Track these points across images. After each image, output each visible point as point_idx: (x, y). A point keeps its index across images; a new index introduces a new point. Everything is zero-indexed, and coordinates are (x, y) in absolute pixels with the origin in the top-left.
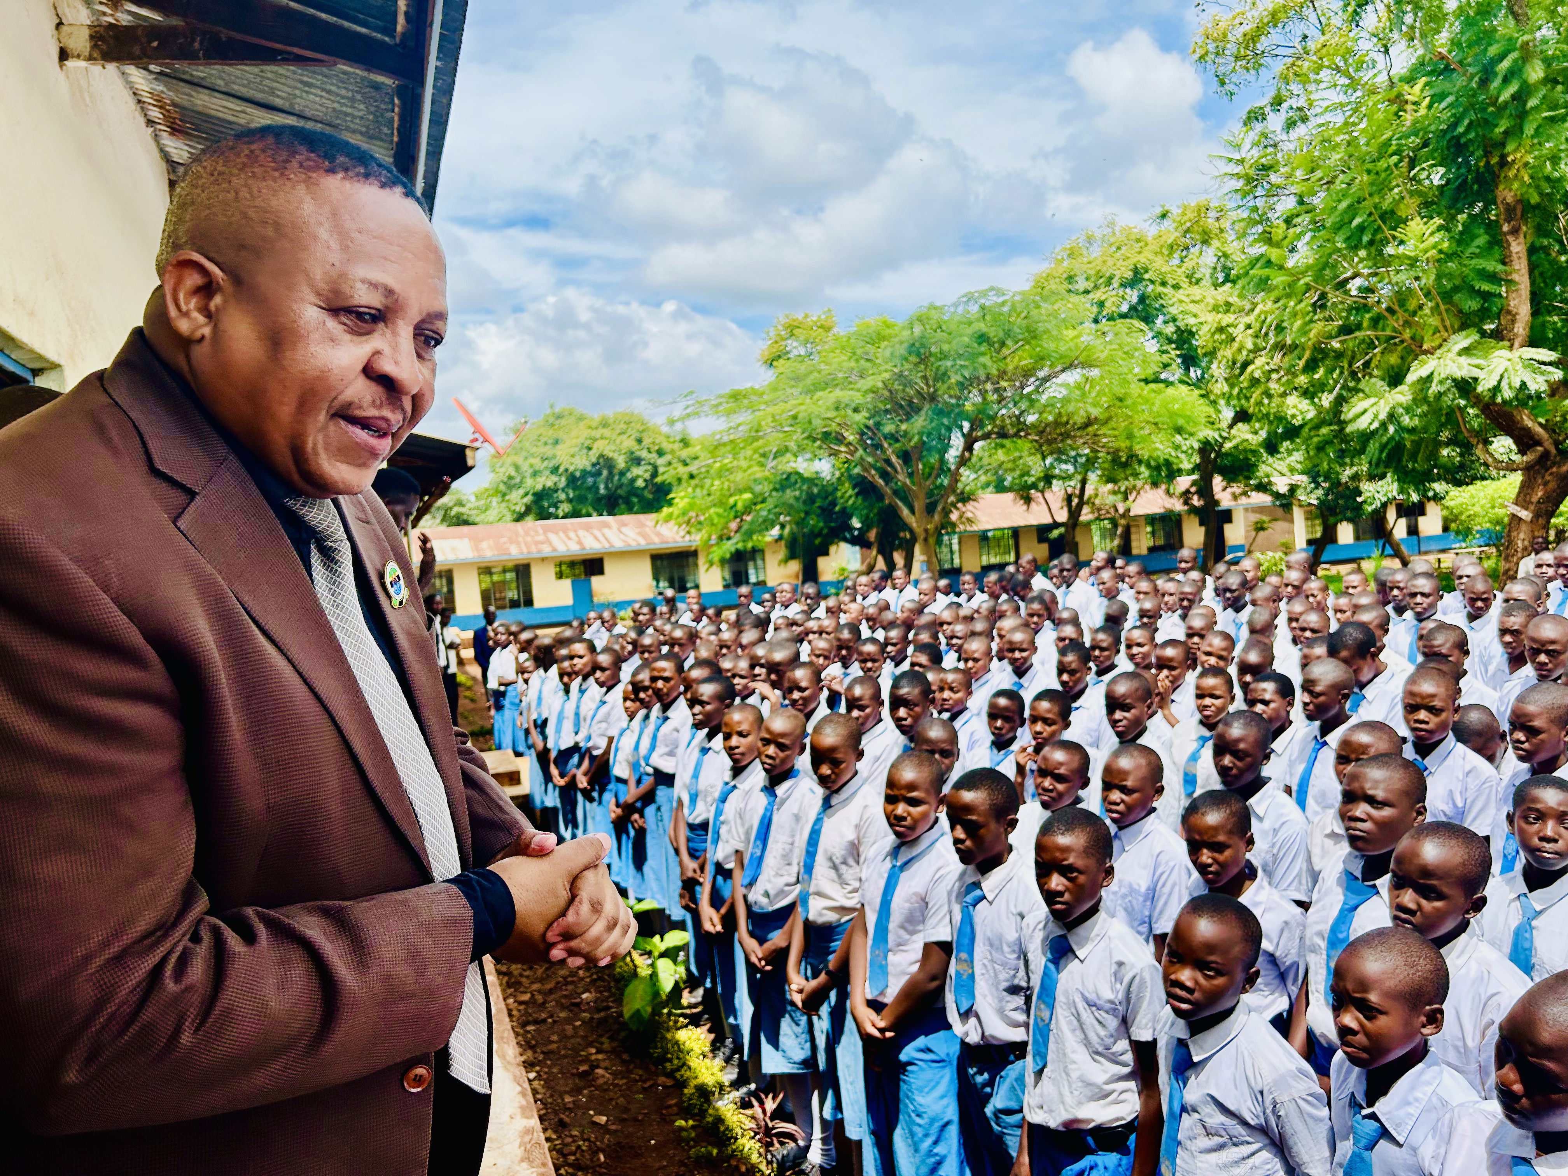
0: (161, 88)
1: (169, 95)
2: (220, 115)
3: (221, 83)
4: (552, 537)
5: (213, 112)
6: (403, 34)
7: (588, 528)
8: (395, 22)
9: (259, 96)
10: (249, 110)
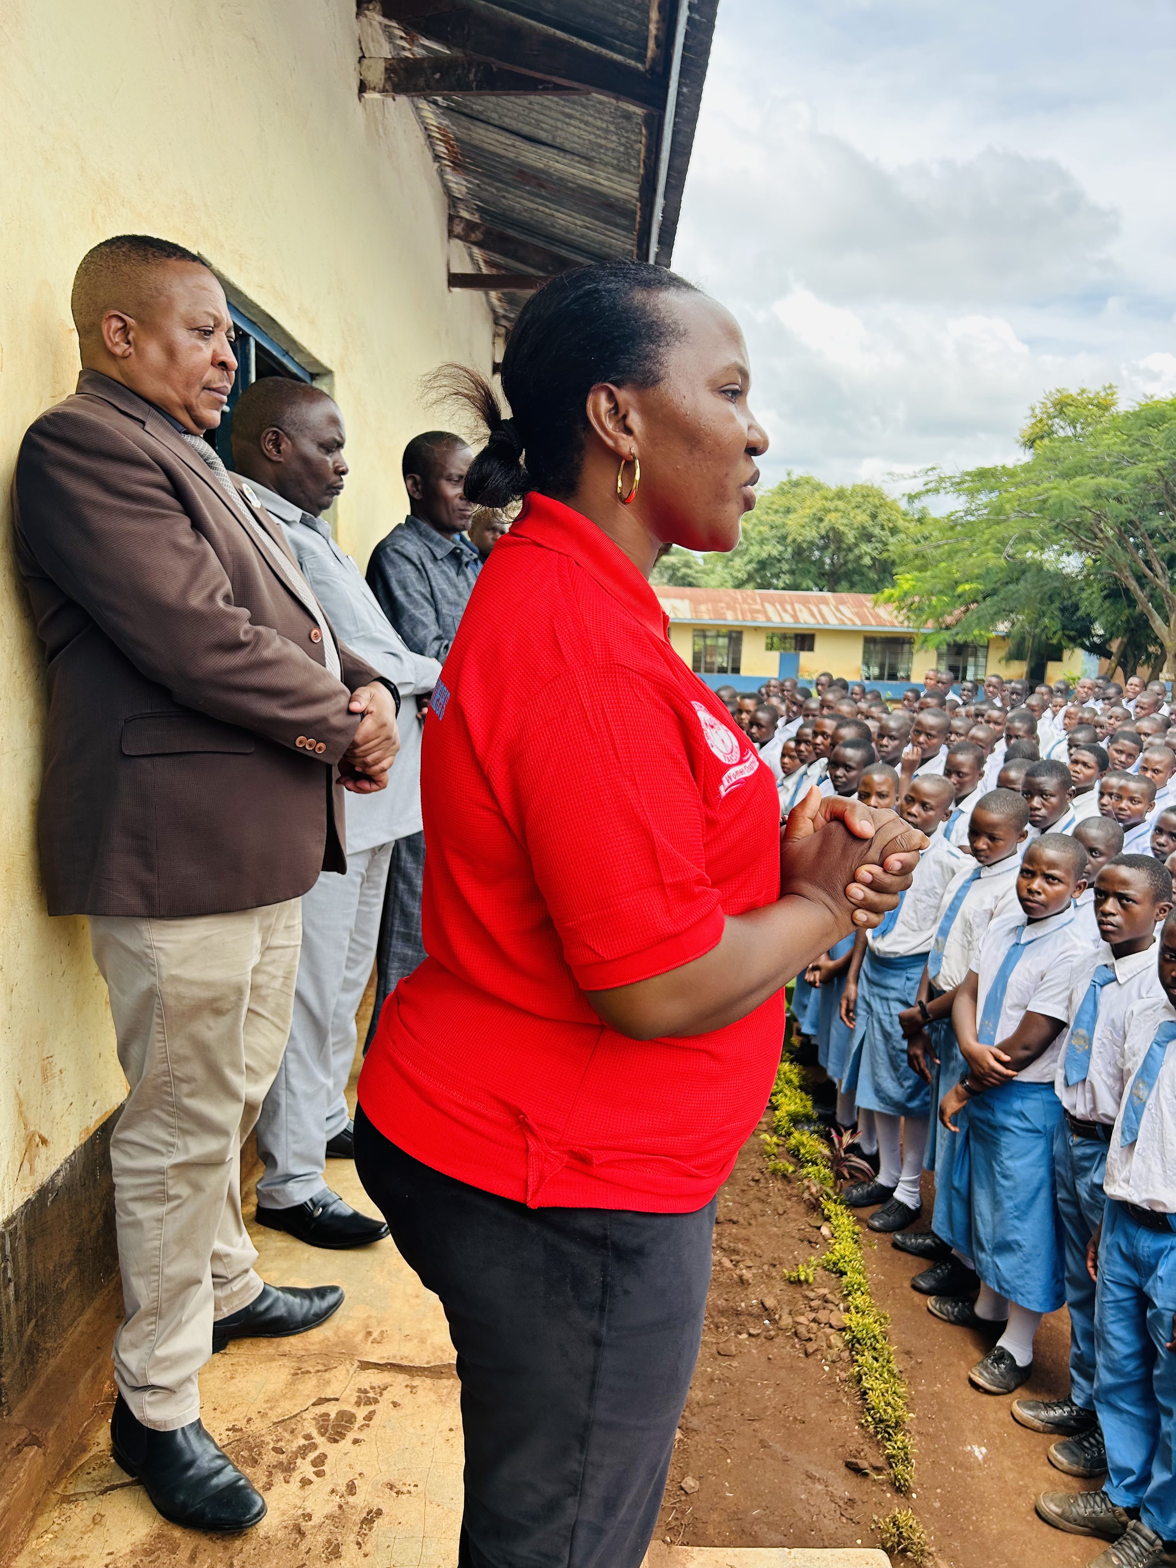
0: (446, 122)
1: (454, 130)
2: (492, 148)
3: (495, 116)
4: (769, 608)
5: (486, 146)
6: (653, 59)
7: (805, 602)
8: (646, 48)
9: (526, 129)
10: (518, 144)
